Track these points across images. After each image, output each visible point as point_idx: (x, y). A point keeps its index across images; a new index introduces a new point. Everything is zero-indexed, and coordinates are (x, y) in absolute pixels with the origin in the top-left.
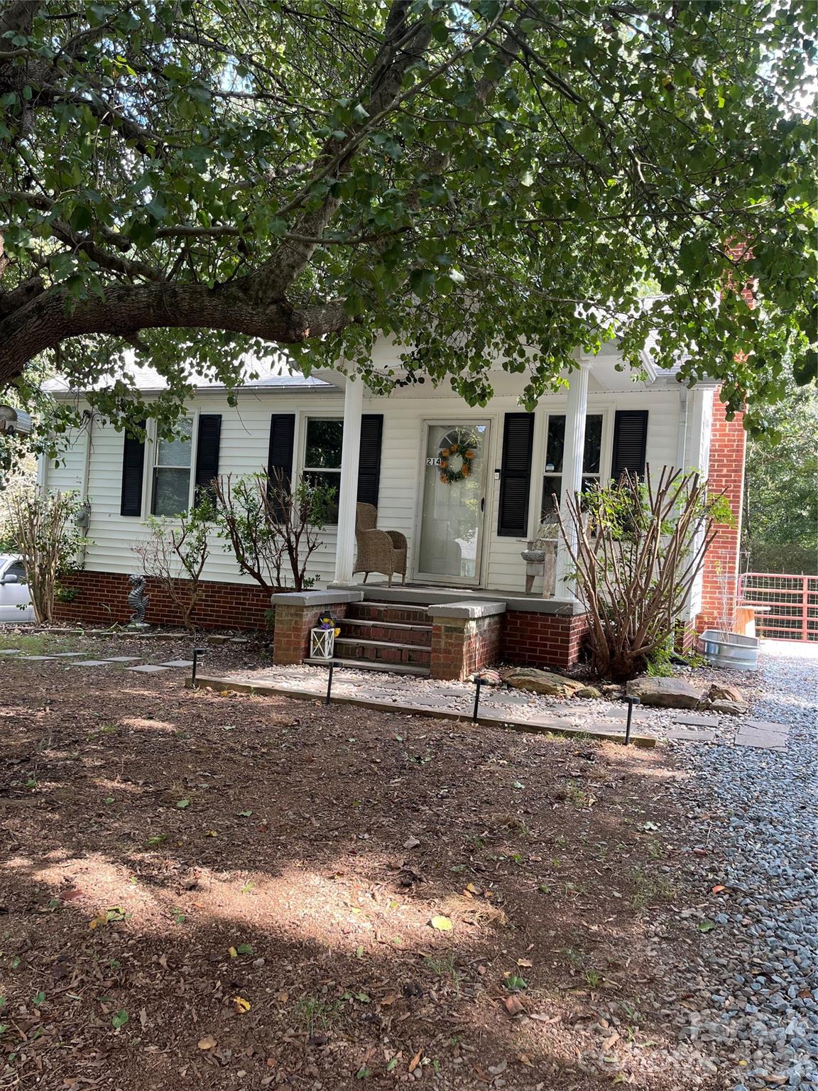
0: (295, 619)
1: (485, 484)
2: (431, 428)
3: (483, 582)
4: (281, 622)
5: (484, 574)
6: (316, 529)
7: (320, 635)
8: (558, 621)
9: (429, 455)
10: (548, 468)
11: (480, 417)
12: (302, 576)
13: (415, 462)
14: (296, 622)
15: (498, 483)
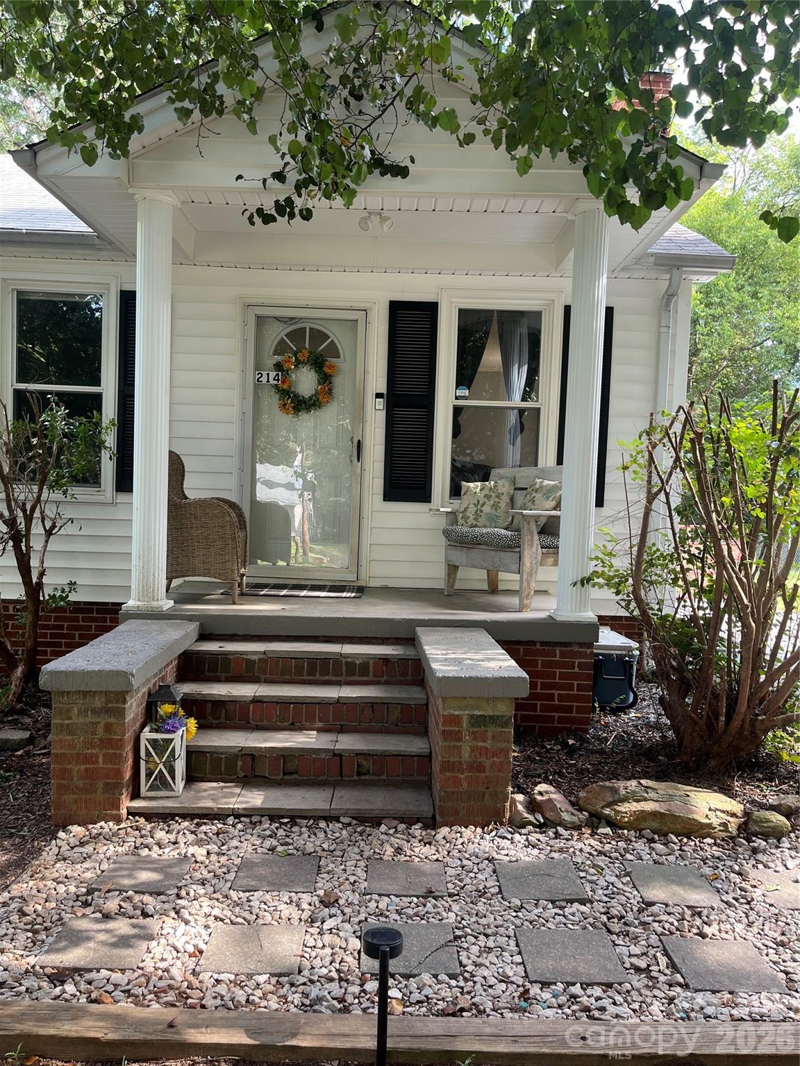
0: (106, 719)
1: (359, 416)
2: (260, 320)
3: (363, 575)
4: (69, 729)
5: (363, 562)
6: (57, 495)
7: (160, 747)
8: (573, 655)
9: (258, 367)
10: (460, 393)
11: (348, 305)
12: (40, 585)
13: (234, 378)
14: (108, 728)
15: (382, 416)
